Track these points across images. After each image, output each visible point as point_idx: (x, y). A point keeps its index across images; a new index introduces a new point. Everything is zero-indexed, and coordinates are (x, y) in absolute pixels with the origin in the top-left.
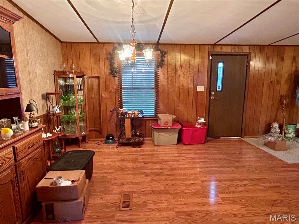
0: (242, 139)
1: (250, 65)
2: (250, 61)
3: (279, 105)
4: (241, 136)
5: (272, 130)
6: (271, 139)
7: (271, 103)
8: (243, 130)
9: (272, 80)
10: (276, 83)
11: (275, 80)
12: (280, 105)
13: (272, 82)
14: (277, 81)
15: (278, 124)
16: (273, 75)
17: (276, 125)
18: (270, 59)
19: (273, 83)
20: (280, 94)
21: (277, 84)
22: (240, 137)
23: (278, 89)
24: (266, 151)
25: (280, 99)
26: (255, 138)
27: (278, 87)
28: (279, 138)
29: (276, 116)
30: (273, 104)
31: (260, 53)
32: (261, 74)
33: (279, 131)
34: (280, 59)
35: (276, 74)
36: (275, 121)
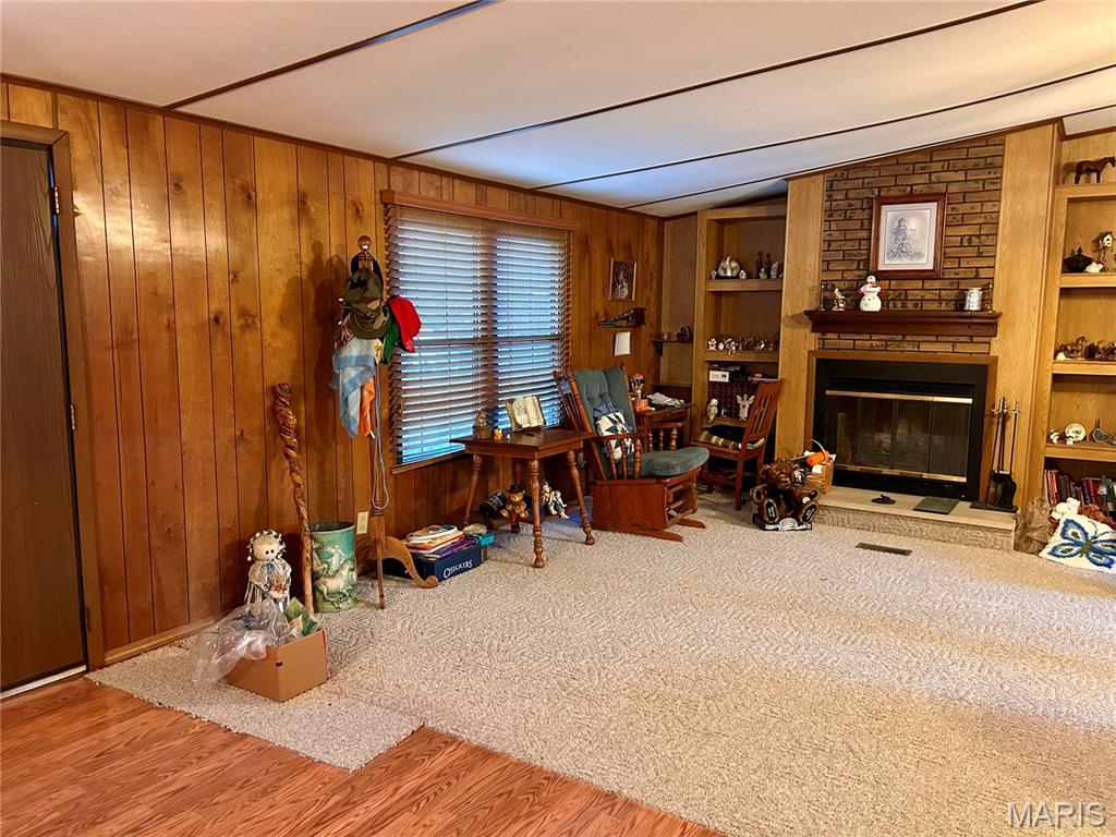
0: (92, 676)
1: (77, 214)
2: (72, 187)
3: (271, 438)
4: (85, 661)
5: (257, 576)
6: (250, 644)
7: (231, 432)
8: (95, 619)
9: (214, 307)
10: (237, 323)
11: (233, 311)
12: (275, 437)
13: (217, 320)
14: (244, 313)
15: (276, 537)
16: (219, 281)
17: (269, 547)
18: (191, 190)
19: (221, 320)
20: (268, 384)
21: (246, 327)
22: (83, 668)
23: (254, 352)
24: (237, 727)
25: (268, 403)
26: (170, 643)
27: (249, 345)
28: (289, 620)
29: (265, 495)
30: (239, 439)
31: (127, 147)
32: (152, 275)
33: (289, 569)
34: (240, 197)
35: (234, 276)
36: (263, 523)
